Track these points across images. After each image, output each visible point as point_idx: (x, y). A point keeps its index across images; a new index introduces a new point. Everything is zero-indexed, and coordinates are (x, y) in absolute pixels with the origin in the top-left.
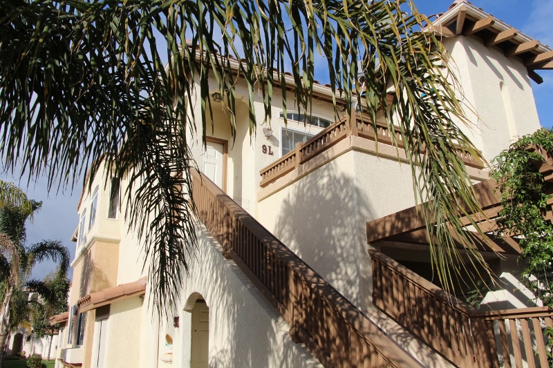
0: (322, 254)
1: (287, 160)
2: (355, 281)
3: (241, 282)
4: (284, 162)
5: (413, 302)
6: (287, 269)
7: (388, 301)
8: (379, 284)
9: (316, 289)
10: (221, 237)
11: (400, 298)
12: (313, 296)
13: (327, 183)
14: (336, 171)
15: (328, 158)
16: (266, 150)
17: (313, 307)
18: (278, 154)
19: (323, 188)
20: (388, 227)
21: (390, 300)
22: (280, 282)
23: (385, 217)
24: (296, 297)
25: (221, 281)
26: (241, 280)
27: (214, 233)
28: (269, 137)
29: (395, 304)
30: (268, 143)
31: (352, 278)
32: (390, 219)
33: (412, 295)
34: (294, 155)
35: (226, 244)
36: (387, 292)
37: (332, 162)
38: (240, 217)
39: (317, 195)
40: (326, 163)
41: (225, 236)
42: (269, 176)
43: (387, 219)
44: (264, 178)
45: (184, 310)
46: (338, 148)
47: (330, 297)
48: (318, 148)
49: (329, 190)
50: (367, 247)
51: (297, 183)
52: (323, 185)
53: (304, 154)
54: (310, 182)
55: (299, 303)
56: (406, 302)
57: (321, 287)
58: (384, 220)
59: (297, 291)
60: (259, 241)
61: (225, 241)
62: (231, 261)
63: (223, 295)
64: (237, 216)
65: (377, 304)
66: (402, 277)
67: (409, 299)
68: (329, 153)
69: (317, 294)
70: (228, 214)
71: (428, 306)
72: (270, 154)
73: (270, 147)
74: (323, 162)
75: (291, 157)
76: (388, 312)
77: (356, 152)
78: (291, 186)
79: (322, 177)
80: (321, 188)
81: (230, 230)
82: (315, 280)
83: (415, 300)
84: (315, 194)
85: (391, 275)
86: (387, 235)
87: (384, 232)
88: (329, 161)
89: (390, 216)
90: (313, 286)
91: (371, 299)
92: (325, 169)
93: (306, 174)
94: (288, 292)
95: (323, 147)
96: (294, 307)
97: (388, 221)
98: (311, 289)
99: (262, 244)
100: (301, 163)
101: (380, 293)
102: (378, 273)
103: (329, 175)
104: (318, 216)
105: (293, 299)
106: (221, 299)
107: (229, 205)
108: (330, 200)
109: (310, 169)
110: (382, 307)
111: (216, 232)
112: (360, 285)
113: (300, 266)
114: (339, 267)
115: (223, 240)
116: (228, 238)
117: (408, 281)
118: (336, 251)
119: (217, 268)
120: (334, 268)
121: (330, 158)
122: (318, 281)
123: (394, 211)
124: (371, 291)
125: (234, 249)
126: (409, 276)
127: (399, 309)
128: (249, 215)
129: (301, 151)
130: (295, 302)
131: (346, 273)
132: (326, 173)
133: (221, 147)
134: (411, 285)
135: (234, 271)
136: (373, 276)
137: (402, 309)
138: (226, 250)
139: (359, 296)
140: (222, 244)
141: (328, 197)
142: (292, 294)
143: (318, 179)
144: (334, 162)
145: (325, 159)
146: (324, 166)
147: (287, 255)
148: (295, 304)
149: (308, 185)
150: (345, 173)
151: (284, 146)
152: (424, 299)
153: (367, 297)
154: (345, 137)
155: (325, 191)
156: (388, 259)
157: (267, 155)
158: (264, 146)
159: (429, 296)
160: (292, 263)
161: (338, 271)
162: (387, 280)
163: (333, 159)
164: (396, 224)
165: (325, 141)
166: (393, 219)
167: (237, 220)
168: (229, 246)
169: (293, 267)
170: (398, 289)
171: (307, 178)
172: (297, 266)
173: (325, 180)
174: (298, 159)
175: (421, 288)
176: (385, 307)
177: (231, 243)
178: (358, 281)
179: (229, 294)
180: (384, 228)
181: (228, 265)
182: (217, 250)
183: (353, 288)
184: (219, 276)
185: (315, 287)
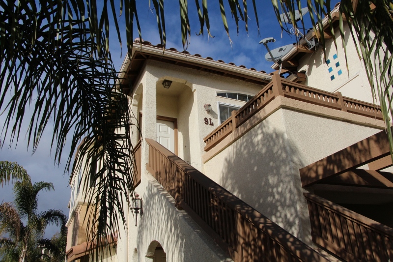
0: (261, 201)
1: (225, 126)
2: (294, 223)
3: (192, 229)
4: (223, 128)
5: (353, 237)
6: (234, 213)
7: (327, 238)
8: (316, 223)
9: (264, 229)
10: (173, 192)
11: (340, 235)
12: (262, 236)
13: (261, 139)
14: (268, 128)
15: (261, 118)
16: (207, 121)
17: (263, 248)
18: (217, 123)
19: (258, 144)
20: (320, 171)
21: (329, 237)
22: (228, 226)
23: (317, 162)
24: (244, 239)
25: (175, 229)
26: (192, 227)
27: (167, 189)
28: (210, 112)
29: (335, 241)
30: (209, 116)
31: (291, 219)
32: (321, 163)
33: (351, 231)
34: (231, 122)
35: (178, 196)
36: (326, 230)
37: (264, 121)
38: (188, 171)
39: (253, 151)
40: (258, 123)
41: (176, 190)
42: (211, 142)
43: (318, 163)
44: (208, 144)
45: (146, 256)
46: (268, 108)
47: (281, 236)
48: (250, 113)
49: (264, 145)
50: (303, 190)
51: (235, 143)
52: (258, 142)
53: (239, 120)
54: (247, 141)
55: (247, 244)
56: (346, 238)
57: (269, 227)
58: (316, 164)
59: (245, 232)
60: (206, 190)
61: (177, 194)
62: (183, 211)
63: (177, 241)
64: (186, 170)
65: (317, 242)
66: (339, 214)
67: (349, 235)
68: (261, 114)
69: (266, 233)
70: (178, 170)
71: (368, 241)
72: (211, 125)
73: (210, 119)
74: (256, 122)
75: (228, 124)
76: (329, 249)
77: (284, 110)
78: (230, 147)
79: (256, 135)
80: (256, 144)
81: (181, 184)
82: (262, 220)
83: (355, 235)
84: (251, 150)
85: (328, 214)
86: (321, 178)
87: (317, 175)
88: (261, 121)
89: (321, 161)
90: (261, 226)
91: (311, 237)
92: (258, 128)
93: (243, 135)
94: (236, 234)
95: (254, 111)
96: (242, 248)
97: (320, 165)
98: (259, 230)
99: (209, 193)
100: (237, 127)
101: (318, 231)
102: (315, 213)
103: (262, 132)
104: (255, 168)
105: (241, 241)
106: (176, 245)
107: (179, 163)
108: (266, 153)
109: (245, 130)
110: (322, 244)
111: (169, 188)
112: (299, 225)
113: (246, 209)
114: (277, 211)
115: (175, 193)
116: (178, 191)
117: (346, 219)
118: (274, 197)
119: (171, 218)
120: (274, 212)
121: (262, 118)
122: (265, 221)
123: (324, 156)
124: (310, 230)
125: (184, 200)
126: (347, 213)
127: (339, 245)
128: (195, 169)
129: (236, 117)
130: (244, 243)
131: (286, 216)
132: (260, 131)
133: (172, 124)
134: (349, 222)
135: (186, 220)
136: (310, 217)
137: (342, 245)
138: (178, 202)
139: (299, 235)
140: (174, 198)
141: (264, 151)
142: (240, 236)
143: (253, 138)
144: (266, 121)
145: (258, 119)
146: (258, 126)
147: (232, 200)
148: (243, 245)
149: (245, 144)
150: (277, 129)
151: (221, 118)
152: (364, 235)
153: (307, 236)
154: (273, 98)
155: (260, 146)
156: (323, 200)
157: (209, 125)
158: (206, 119)
159: (370, 231)
160: (238, 207)
161: (278, 214)
162: (324, 219)
163: (265, 118)
164: (328, 167)
165: (256, 106)
166: (325, 163)
167: (186, 174)
168: (180, 198)
169: (239, 209)
170: (336, 226)
171: (243, 139)
172: (244, 209)
173: (260, 137)
174: (234, 124)
175: (359, 223)
176: (326, 244)
177: (182, 196)
178: (297, 222)
179: (182, 240)
180: (316, 172)
181: (180, 215)
182: (170, 202)
183: (293, 229)
184: (173, 225)
185: (263, 227)
